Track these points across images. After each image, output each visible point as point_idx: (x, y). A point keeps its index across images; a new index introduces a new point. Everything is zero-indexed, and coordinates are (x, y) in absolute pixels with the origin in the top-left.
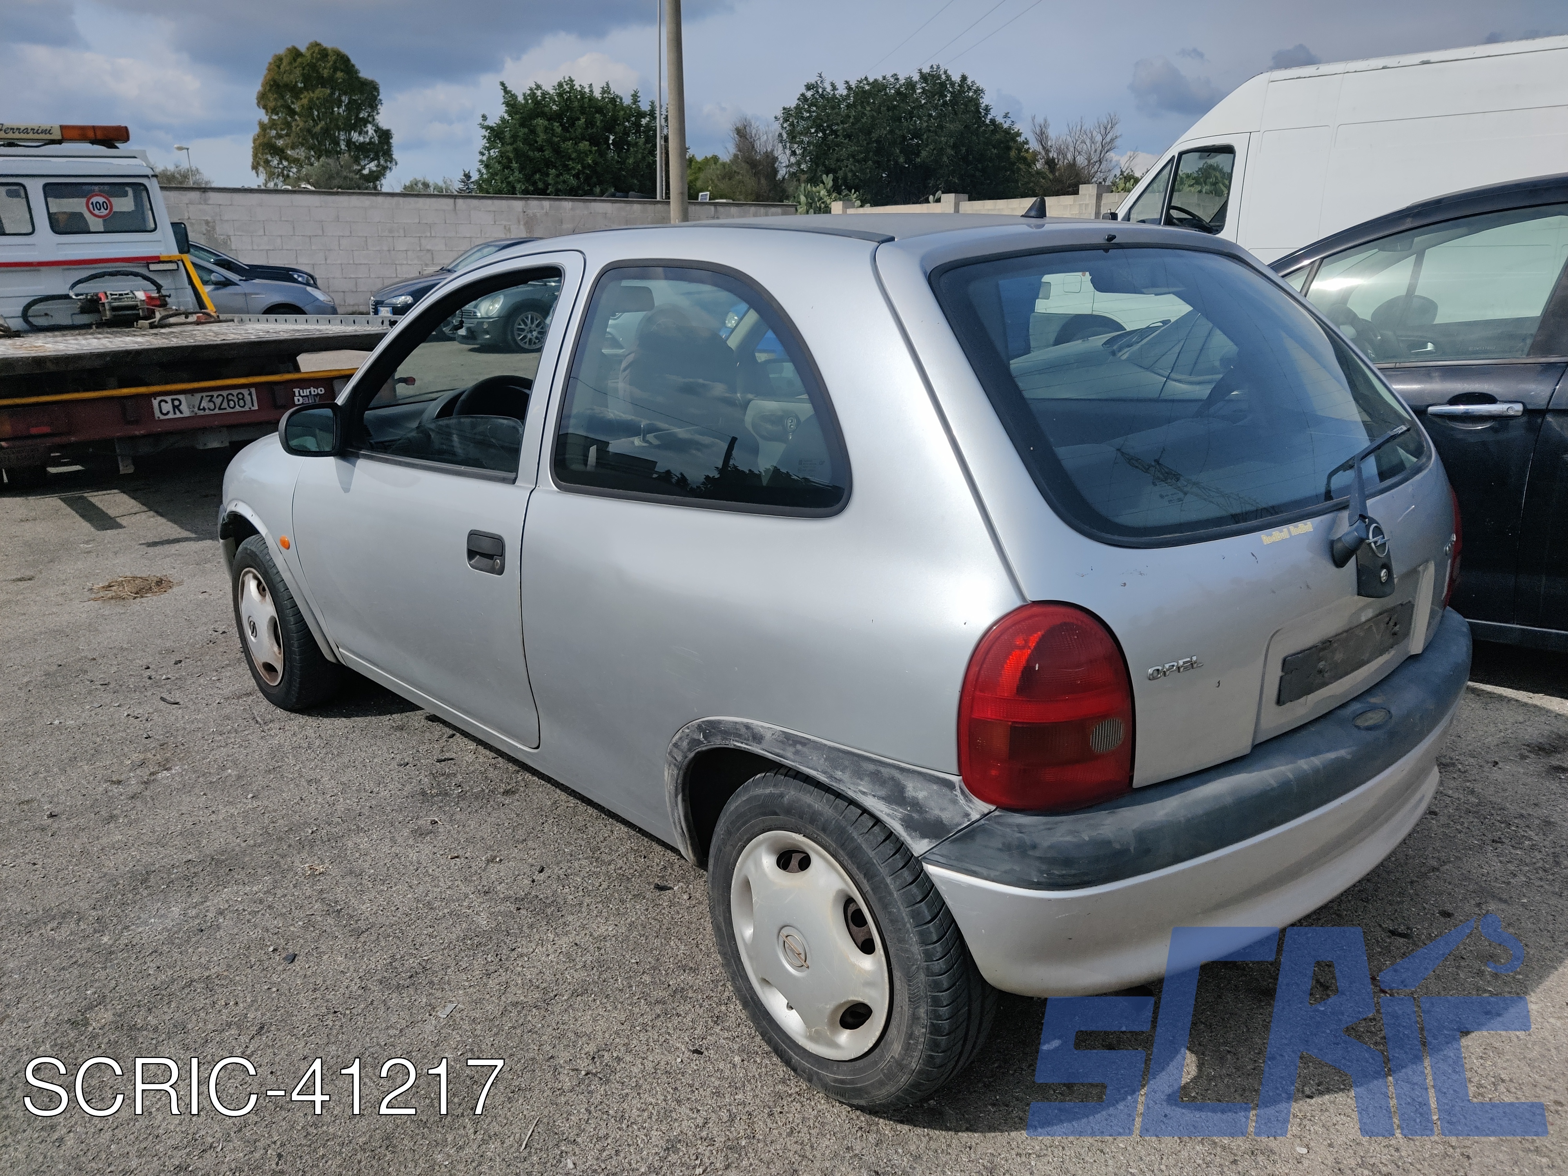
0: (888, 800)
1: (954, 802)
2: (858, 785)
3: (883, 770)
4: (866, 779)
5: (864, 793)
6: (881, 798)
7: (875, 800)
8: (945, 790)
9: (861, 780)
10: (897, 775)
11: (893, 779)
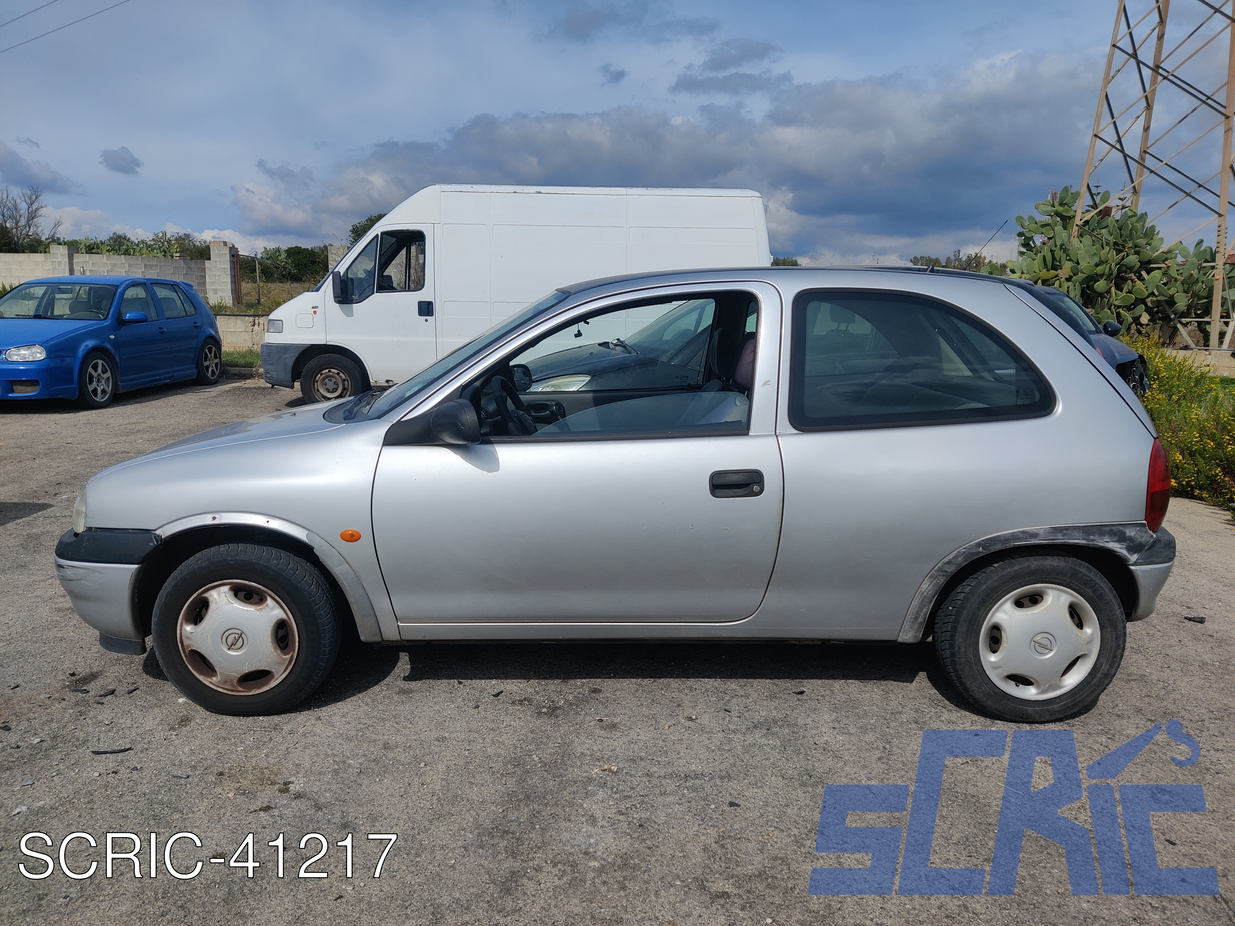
0: (1118, 541)
1: (1146, 532)
2: (1104, 539)
3: (1114, 528)
4: (1107, 535)
5: (1107, 542)
6: (1116, 541)
7: (1113, 543)
8: (1142, 528)
9: (1104, 536)
10: (1121, 528)
11: (1119, 531)
